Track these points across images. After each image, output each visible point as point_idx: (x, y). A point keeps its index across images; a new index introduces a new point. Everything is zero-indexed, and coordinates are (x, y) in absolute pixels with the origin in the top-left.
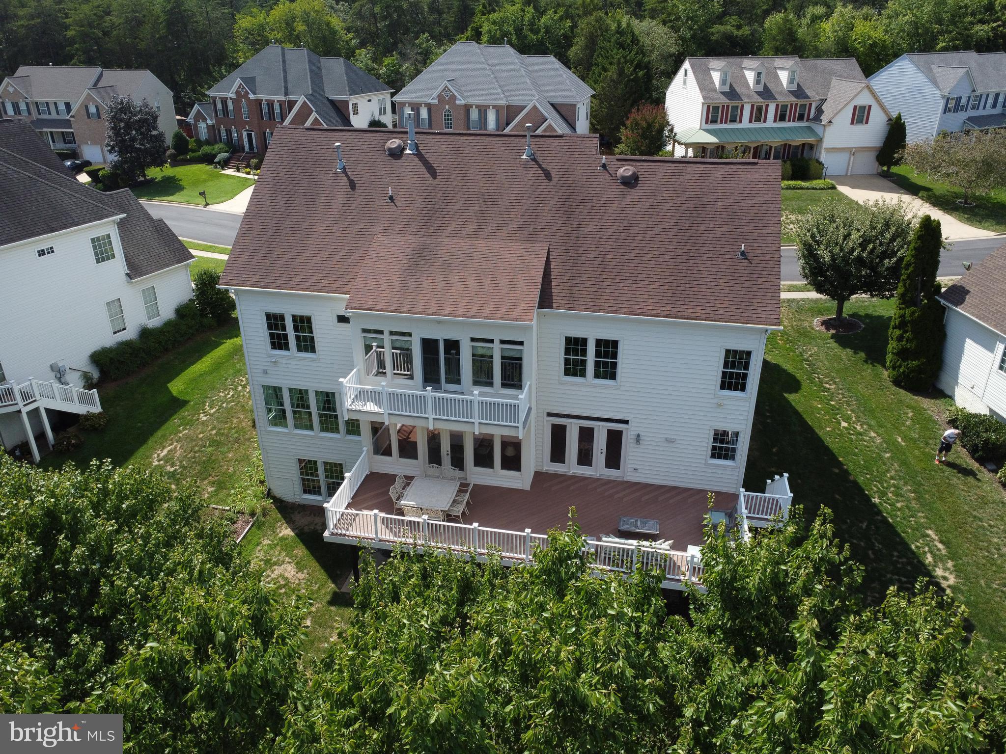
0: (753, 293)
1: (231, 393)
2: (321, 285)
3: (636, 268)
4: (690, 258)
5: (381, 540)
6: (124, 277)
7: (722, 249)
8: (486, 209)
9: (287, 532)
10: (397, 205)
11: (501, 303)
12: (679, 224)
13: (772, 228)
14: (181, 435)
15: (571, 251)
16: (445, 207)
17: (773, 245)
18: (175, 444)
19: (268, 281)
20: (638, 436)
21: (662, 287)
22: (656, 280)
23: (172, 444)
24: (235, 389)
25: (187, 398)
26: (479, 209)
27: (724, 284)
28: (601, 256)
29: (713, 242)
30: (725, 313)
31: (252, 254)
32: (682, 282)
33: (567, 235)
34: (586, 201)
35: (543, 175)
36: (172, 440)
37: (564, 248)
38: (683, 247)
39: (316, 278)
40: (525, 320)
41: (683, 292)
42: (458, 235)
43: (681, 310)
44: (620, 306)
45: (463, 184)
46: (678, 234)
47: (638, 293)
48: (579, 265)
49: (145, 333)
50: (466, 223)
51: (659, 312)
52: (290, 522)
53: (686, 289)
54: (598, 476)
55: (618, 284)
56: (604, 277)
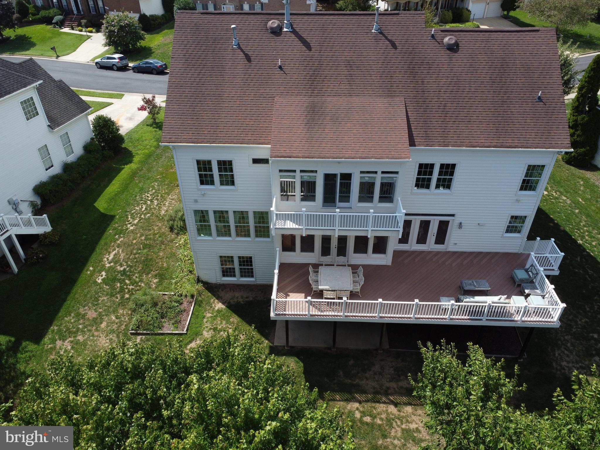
0: (550, 126)
1: (144, 207)
2: (241, 138)
3: (468, 113)
4: (504, 103)
5: (311, 315)
6: (46, 128)
7: (525, 96)
8: (353, 73)
9: (219, 306)
10: (286, 72)
11: (383, 146)
12: (492, 78)
13: (556, 79)
14: (119, 242)
15: (421, 102)
16: (323, 73)
17: (558, 91)
18: (117, 249)
19: (200, 137)
20: (461, 223)
21: (488, 126)
22: (484, 121)
23: (115, 250)
24: (145, 203)
25: (112, 213)
26: (348, 73)
27: (529, 121)
28: (443, 105)
29: (518, 91)
30: (534, 142)
31: (182, 117)
32: (502, 121)
33: (416, 90)
34: (424, 64)
35: (390, 45)
36: (113, 246)
37: (415, 100)
38: (498, 95)
39: (236, 133)
40: (405, 158)
41: (503, 128)
42: (337, 94)
43: (504, 141)
44: (462, 141)
45: (332, 54)
46: (493, 86)
47: (473, 131)
48: (428, 112)
49: (67, 167)
50: (341, 85)
51: (489, 144)
52: (219, 298)
53: (505, 126)
54: (430, 250)
55: (458, 125)
56: (448, 120)
